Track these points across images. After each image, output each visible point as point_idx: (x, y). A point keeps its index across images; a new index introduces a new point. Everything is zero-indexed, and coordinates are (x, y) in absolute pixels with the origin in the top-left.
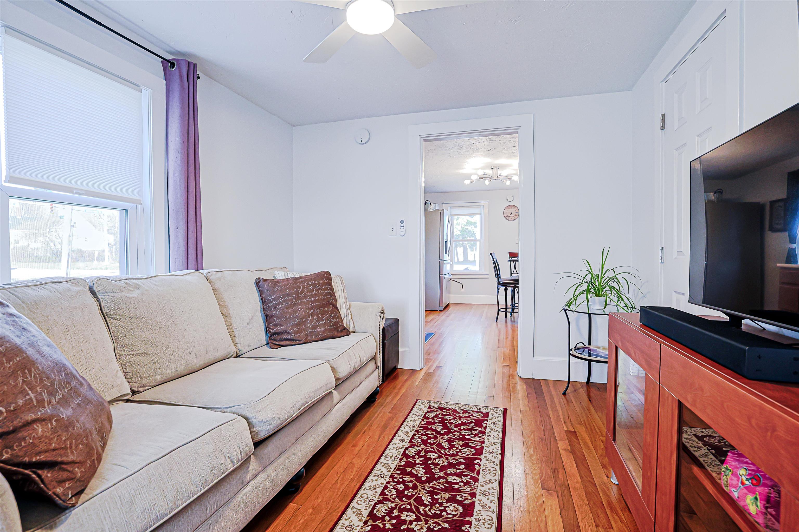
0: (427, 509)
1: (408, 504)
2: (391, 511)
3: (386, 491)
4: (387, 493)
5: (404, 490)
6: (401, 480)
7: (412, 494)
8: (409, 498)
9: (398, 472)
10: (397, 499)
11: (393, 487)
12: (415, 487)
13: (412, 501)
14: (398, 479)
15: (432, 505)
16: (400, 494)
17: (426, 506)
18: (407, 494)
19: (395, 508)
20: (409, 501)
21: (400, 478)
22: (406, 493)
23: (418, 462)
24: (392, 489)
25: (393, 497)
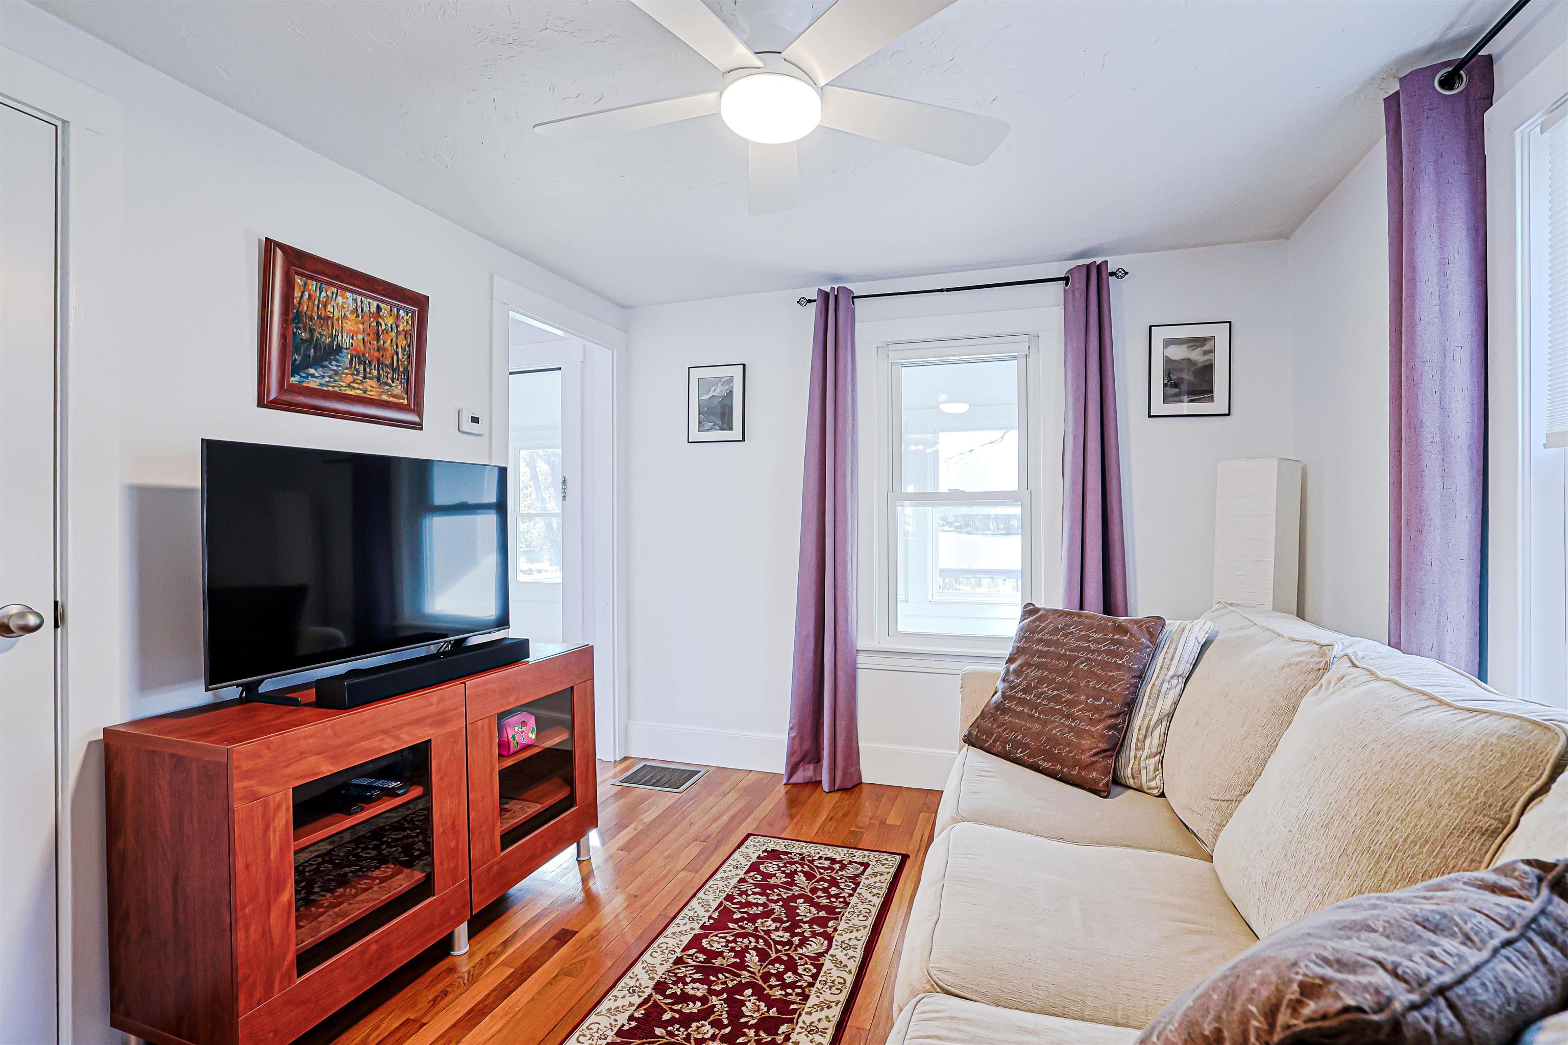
0: (753, 944)
1: (781, 951)
2: (802, 944)
3: (814, 971)
4: (811, 967)
5: (785, 972)
6: (789, 991)
7: (773, 965)
8: (778, 960)
9: (792, 1007)
10: (797, 958)
11: (802, 977)
12: (766, 977)
13: (774, 956)
14: (794, 991)
15: (746, 949)
16: (791, 966)
17: (755, 948)
18: (781, 965)
19: (797, 946)
20: (779, 954)
21: (791, 994)
22: (783, 967)
23: (752, 1033)
24: (804, 975)
25: (802, 962)
